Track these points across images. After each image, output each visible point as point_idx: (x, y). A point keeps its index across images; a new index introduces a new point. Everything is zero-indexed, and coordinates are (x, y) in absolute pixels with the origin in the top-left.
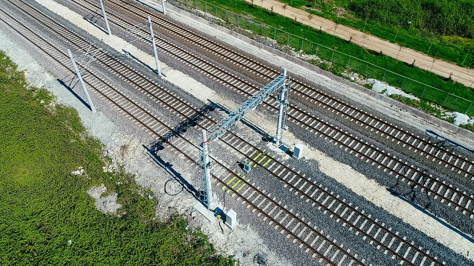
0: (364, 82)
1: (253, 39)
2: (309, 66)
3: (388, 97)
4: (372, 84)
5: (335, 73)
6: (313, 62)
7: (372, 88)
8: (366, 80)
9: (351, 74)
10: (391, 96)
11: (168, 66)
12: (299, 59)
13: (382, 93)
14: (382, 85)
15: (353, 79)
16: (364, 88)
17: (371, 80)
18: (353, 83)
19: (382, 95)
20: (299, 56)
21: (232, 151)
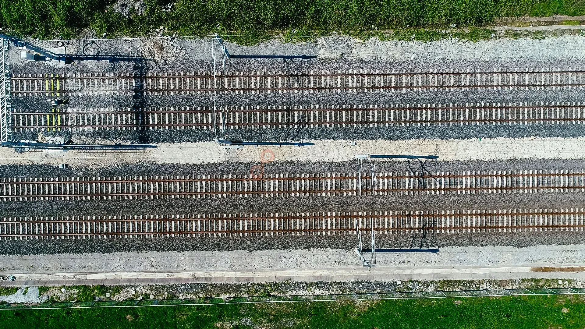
0: (51, 293)
1: (211, 285)
2: (119, 282)
3: (19, 286)
4: (40, 294)
5: (85, 287)
6: (118, 290)
7: (39, 289)
8: (50, 296)
9: (68, 296)
10: (17, 289)
11: (238, 160)
12: (135, 284)
13: (27, 288)
14: (30, 300)
15: (63, 290)
16: (47, 285)
17: (44, 298)
18: (61, 285)
19: (26, 286)
20: (138, 289)
21: (80, 109)
